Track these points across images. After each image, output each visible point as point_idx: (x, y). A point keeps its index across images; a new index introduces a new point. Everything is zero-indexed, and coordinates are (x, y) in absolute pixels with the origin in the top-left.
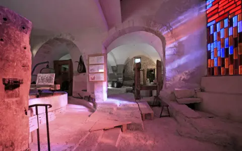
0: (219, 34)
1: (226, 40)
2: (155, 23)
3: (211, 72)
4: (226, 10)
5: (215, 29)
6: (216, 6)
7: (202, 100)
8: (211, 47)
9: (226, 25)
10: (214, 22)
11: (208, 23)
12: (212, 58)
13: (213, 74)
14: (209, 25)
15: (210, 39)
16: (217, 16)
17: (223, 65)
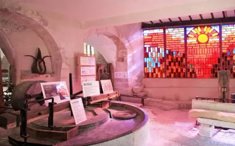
0: (152, 54)
1: (156, 59)
2: (122, 35)
3: (147, 75)
4: (157, 43)
5: (150, 50)
6: (150, 37)
7: (148, 92)
8: (147, 60)
9: (156, 50)
10: (149, 46)
11: (144, 45)
12: (148, 67)
13: (148, 77)
14: (145, 46)
15: (146, 55)
16: (151, 43)
17: (155, 72)
